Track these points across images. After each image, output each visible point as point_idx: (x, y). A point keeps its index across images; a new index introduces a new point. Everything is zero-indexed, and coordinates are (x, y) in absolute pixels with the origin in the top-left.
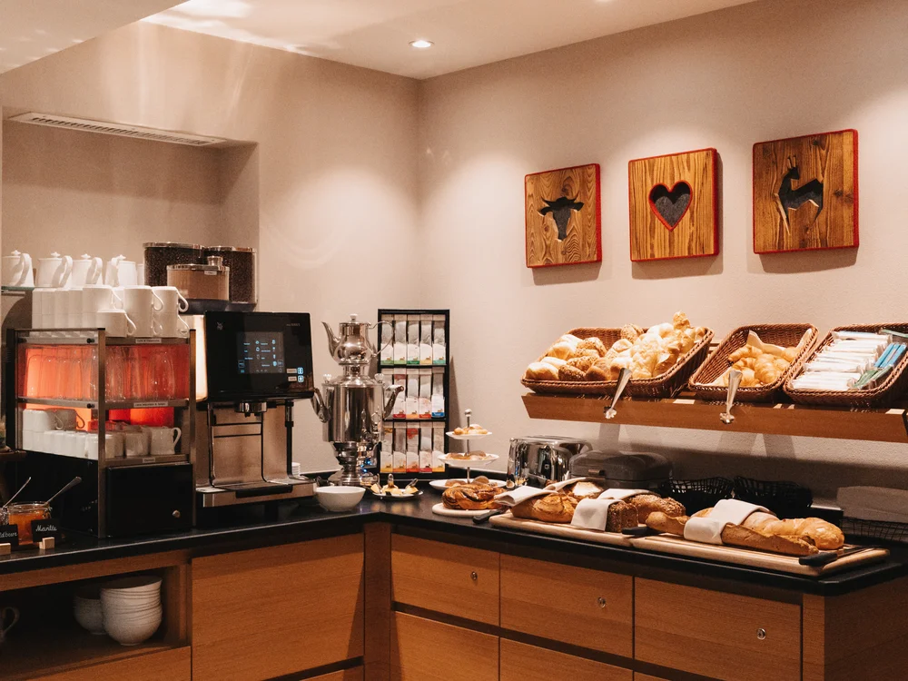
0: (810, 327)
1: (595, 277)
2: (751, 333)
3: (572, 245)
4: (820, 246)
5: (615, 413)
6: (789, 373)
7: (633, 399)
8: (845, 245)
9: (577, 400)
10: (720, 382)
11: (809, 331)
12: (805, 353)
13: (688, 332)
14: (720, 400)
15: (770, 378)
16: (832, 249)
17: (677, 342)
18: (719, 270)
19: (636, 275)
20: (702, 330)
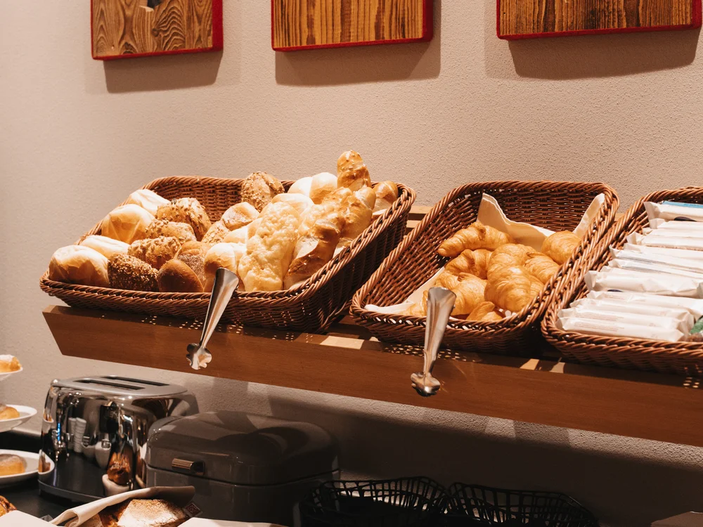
0: (602, 190)
1: (209, 79)
2: (487, 198)
3: (170, 17)
4: (625, 26)
5: (209, 358)
6: (555, 293)
7: (244, 330)
8: (675, 21)
9: (140, 327)
10: (413, 305)
11: (601, 198)
12: (590, 247)
13: (362, 193)
14: (413, 344)
15: (517, 300)
16: (650, 30)
17: (334, 215)
18: (433, 71)
19: (282, 79)
20: (392, 189)
